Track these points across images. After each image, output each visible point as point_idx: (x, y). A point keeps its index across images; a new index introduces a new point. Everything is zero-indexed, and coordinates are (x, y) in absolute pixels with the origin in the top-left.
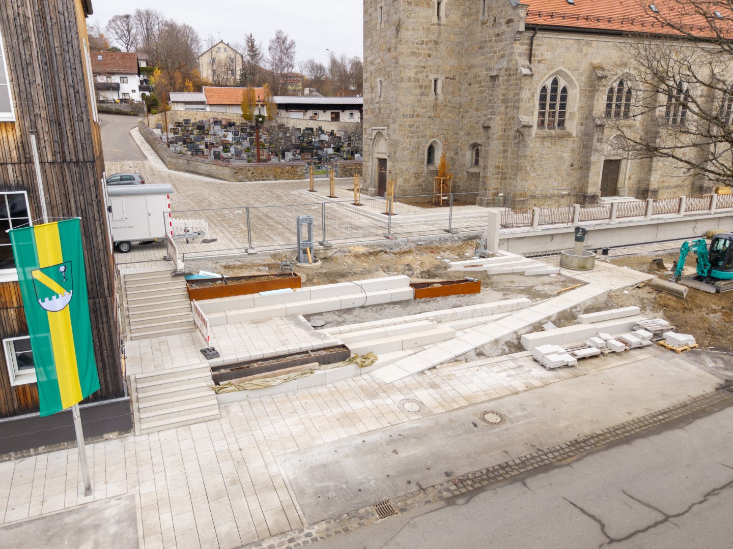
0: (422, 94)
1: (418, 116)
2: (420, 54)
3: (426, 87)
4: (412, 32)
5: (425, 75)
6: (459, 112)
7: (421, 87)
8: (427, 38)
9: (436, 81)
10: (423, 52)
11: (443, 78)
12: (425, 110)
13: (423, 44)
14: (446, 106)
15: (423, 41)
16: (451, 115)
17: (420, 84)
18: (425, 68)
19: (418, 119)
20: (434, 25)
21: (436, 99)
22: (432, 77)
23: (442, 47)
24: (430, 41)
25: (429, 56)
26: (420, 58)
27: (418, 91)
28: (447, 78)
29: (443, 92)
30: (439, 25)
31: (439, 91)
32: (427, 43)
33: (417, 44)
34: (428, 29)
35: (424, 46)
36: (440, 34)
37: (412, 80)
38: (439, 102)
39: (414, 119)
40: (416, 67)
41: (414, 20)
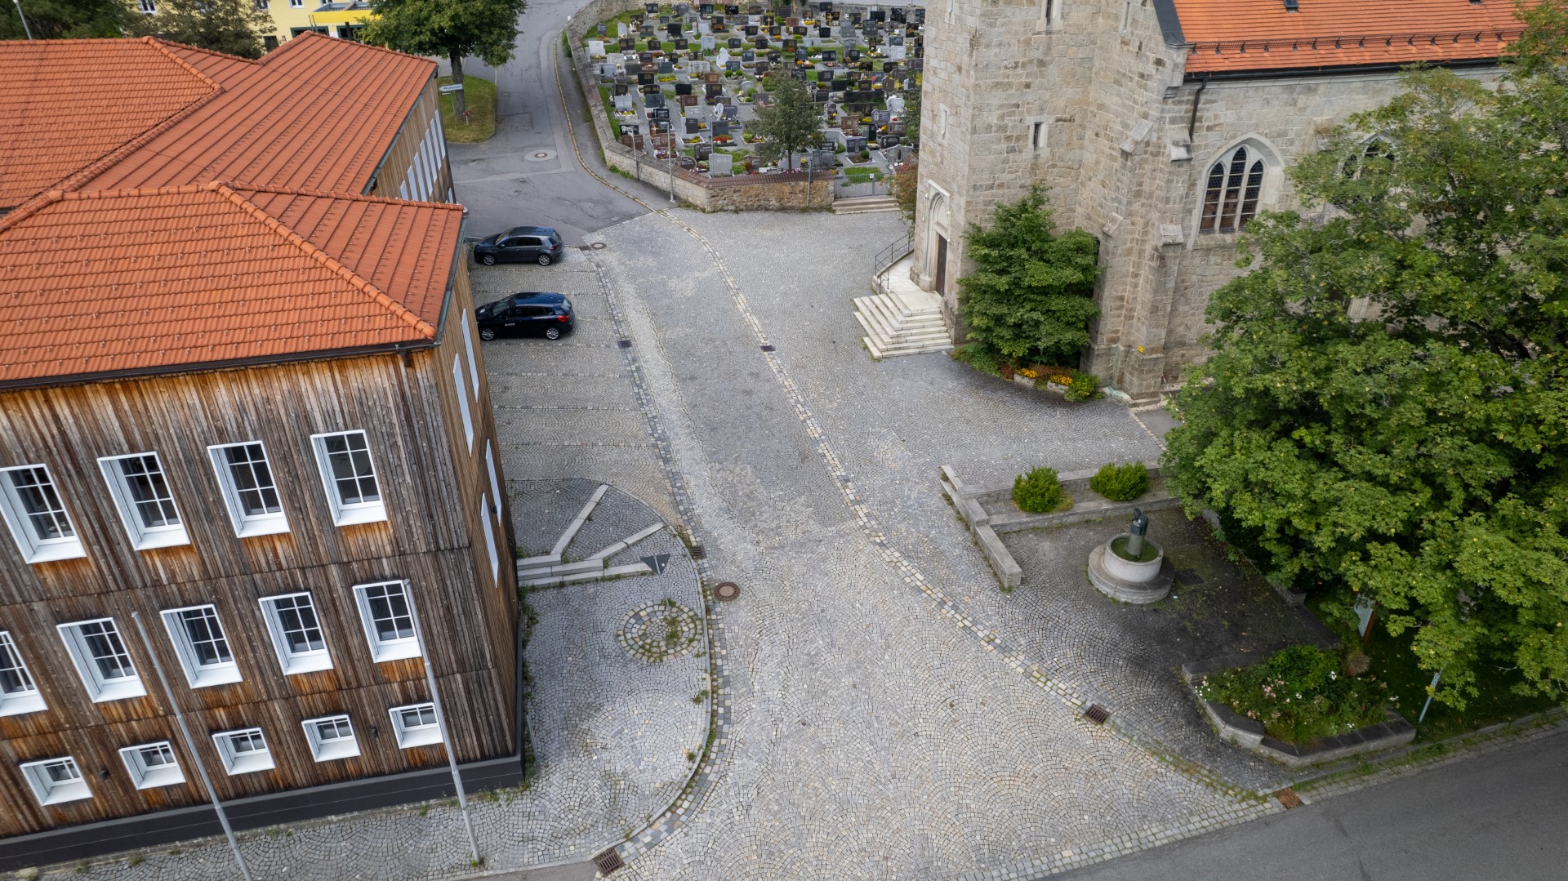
0: (1012, 150)
1: (1001, 186)
2: (1010, 85)
3: (1018, 139)
4: (997, 50)
5: (1018, 118)
6: (1078, 176)
7: (1009, 138)
8: (1025, 56)
9: (1037, 126)
10: (1016, 81)
11: (1052, 120)
12: (1014, 176)
13: (1016, 67)
14: (1054, 166)
15: (1017, 63)
16: (1062, 180)
17: (1008, 134)
18: (1018, 106)
19: (1001, 191)
20: (1039, 33)
21: (1037, 157)
22: (1030, 121)
23: (1052, 70)
24: (1031, 61)
25: (1028, 86)
26: (1010, 92)
27: (1004, 146)
28: (1058, 120)
29: (1049, 145)
30: (1049, 33)
31: (1042, 141)
32: (1024, 65)
33: (1006, 68)
34: (1028, 42)
35: (1019, 71)
36: (1049, 48)
37: (994, 129)
38: (1041, 161)
39: (994, 191)
40: (1002, 106)
41: (1003, 30)
